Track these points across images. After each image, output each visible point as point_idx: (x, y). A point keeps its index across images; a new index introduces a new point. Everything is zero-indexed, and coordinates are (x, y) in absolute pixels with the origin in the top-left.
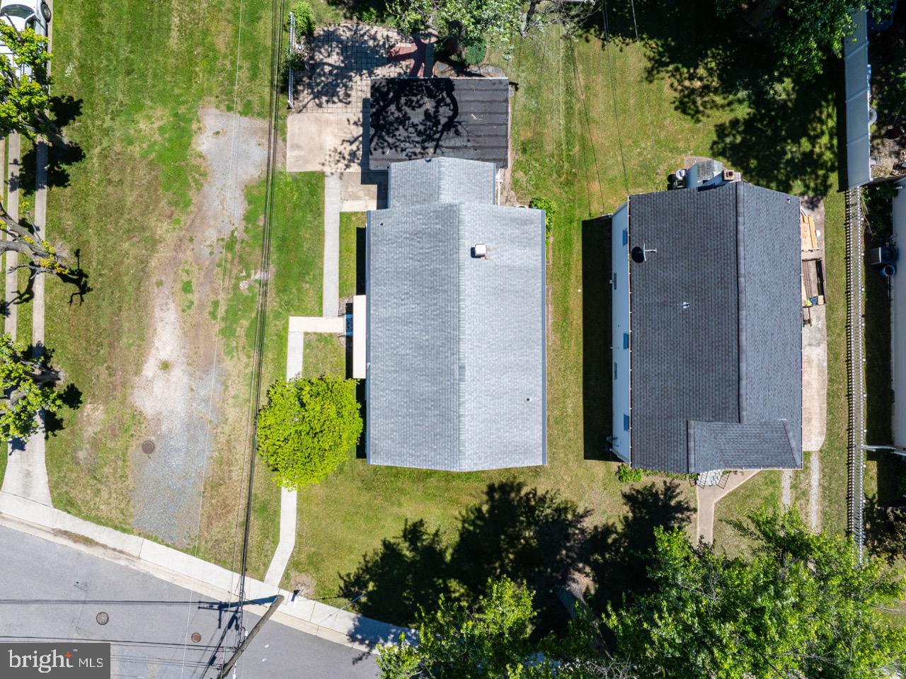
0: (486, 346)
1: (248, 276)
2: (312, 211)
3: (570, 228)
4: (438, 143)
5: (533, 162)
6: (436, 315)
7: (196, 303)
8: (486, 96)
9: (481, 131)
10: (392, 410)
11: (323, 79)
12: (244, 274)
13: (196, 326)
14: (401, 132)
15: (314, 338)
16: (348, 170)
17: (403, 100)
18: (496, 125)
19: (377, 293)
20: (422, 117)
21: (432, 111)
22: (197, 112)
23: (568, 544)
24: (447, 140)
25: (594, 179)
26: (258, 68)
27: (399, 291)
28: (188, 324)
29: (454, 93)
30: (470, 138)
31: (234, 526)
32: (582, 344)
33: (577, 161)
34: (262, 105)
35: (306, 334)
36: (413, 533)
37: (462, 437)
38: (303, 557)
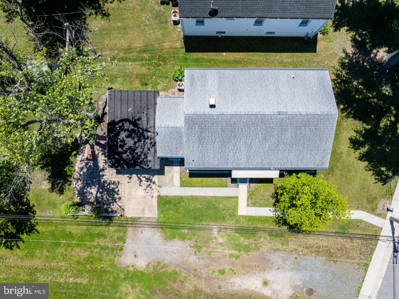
0: (266, 100)
1: (215, 238)
2: (179, 203)
3: (190, 59)
4: (145, 130)
5: (153, 79)
6: (248, 129)
7: (231, 267)
8: (118, 103)
9: (138, 105)
10: (299, 155)
11: (105, 197)
12: (214, 240)
13: (243, 266)
14: (138, 151)
15: (250, 201)
16: (157, 183)
17: (120, 150)
18: (134, 97)
19: (232, 164)
20: (130, 139)
21: (127, 133)
22: (123, 268)
23: (361, 62)
24: (143, 125)
25: (163, 46)
26: (98, 233)
27: (232, 151)
28: (242, 271)
29: (116, 121)
30: (142, 112)
31: (352, 244)
32: (254, 53)
33: (152, 55)
34: (119, 231)
35: (248, 205)
36: (355, 144)
37: (319, 113)
38: (369, 206)
